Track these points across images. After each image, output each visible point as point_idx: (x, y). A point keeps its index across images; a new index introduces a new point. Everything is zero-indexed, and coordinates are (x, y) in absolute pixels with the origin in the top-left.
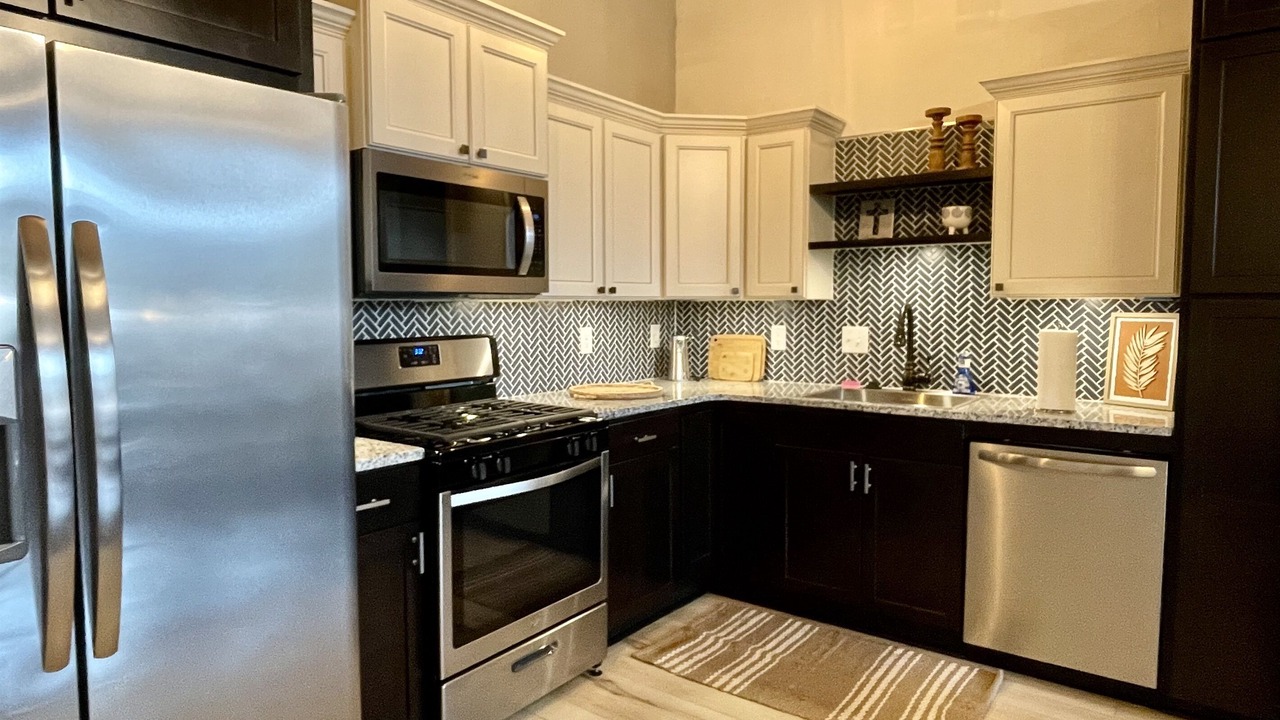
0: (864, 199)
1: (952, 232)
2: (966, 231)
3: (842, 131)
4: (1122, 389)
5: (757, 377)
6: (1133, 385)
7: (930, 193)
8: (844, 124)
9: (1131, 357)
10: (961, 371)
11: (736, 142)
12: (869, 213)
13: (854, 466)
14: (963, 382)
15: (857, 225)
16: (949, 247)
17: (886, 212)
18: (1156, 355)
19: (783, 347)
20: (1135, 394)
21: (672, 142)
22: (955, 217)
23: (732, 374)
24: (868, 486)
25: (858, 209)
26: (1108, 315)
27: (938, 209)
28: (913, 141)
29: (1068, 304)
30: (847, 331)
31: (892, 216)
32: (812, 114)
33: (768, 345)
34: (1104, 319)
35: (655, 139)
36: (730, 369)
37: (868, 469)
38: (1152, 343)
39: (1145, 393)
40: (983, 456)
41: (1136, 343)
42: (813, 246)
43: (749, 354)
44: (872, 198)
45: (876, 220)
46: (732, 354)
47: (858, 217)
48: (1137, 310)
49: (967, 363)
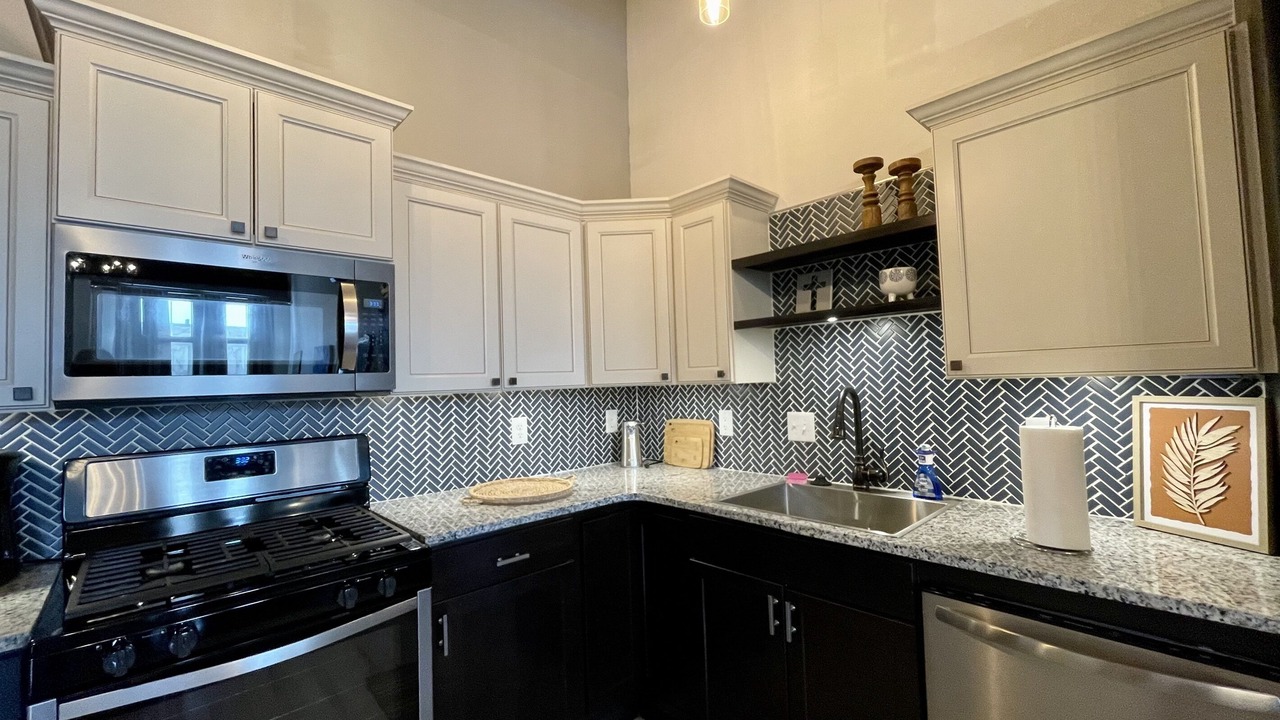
0: (801, 272)
1: (892, 298)
2: (911, 297)
3: (774, 205)
4: (1165, 506)
5: (706, 464)
6: (1185, 504)
7: (871, 260)
8: (777, 198)
9: (1175, 462)
10: (923, 470)
11: (660, 225)
12: (806, 287)
13: (773, 601)
14: (925, 483)
15: (795, 301)
16: (897, 319)
17: (824, 284)
18: (1224, 462)
19: (731, 433)
20: (1190, 518)
21: (594, 228)
22: (896, 281)
23: (683, 460)
24: (791, 629)
25: (795, 284)
26: (1128, 398)
27: (877, 274)
28: (848, 206)
29: (1062, 385)
30: (792, 415)
31: (831, 289)
32: (727, 185)
33: (716, 429)
34: (1121, 404)
35: (574, 227)
36: (682, 455)
37: (790, 608)
38: (1213, 443)
39: (1209, 517)
40: (942, 616)
41: (1184, 439)
42: (739, 325)
43: (698, 440)
44: (810, 271)
45: (814, 294)
46: (683, 439)
47: (795, 293)
48: (1175, 391)
49: (929, 460)
